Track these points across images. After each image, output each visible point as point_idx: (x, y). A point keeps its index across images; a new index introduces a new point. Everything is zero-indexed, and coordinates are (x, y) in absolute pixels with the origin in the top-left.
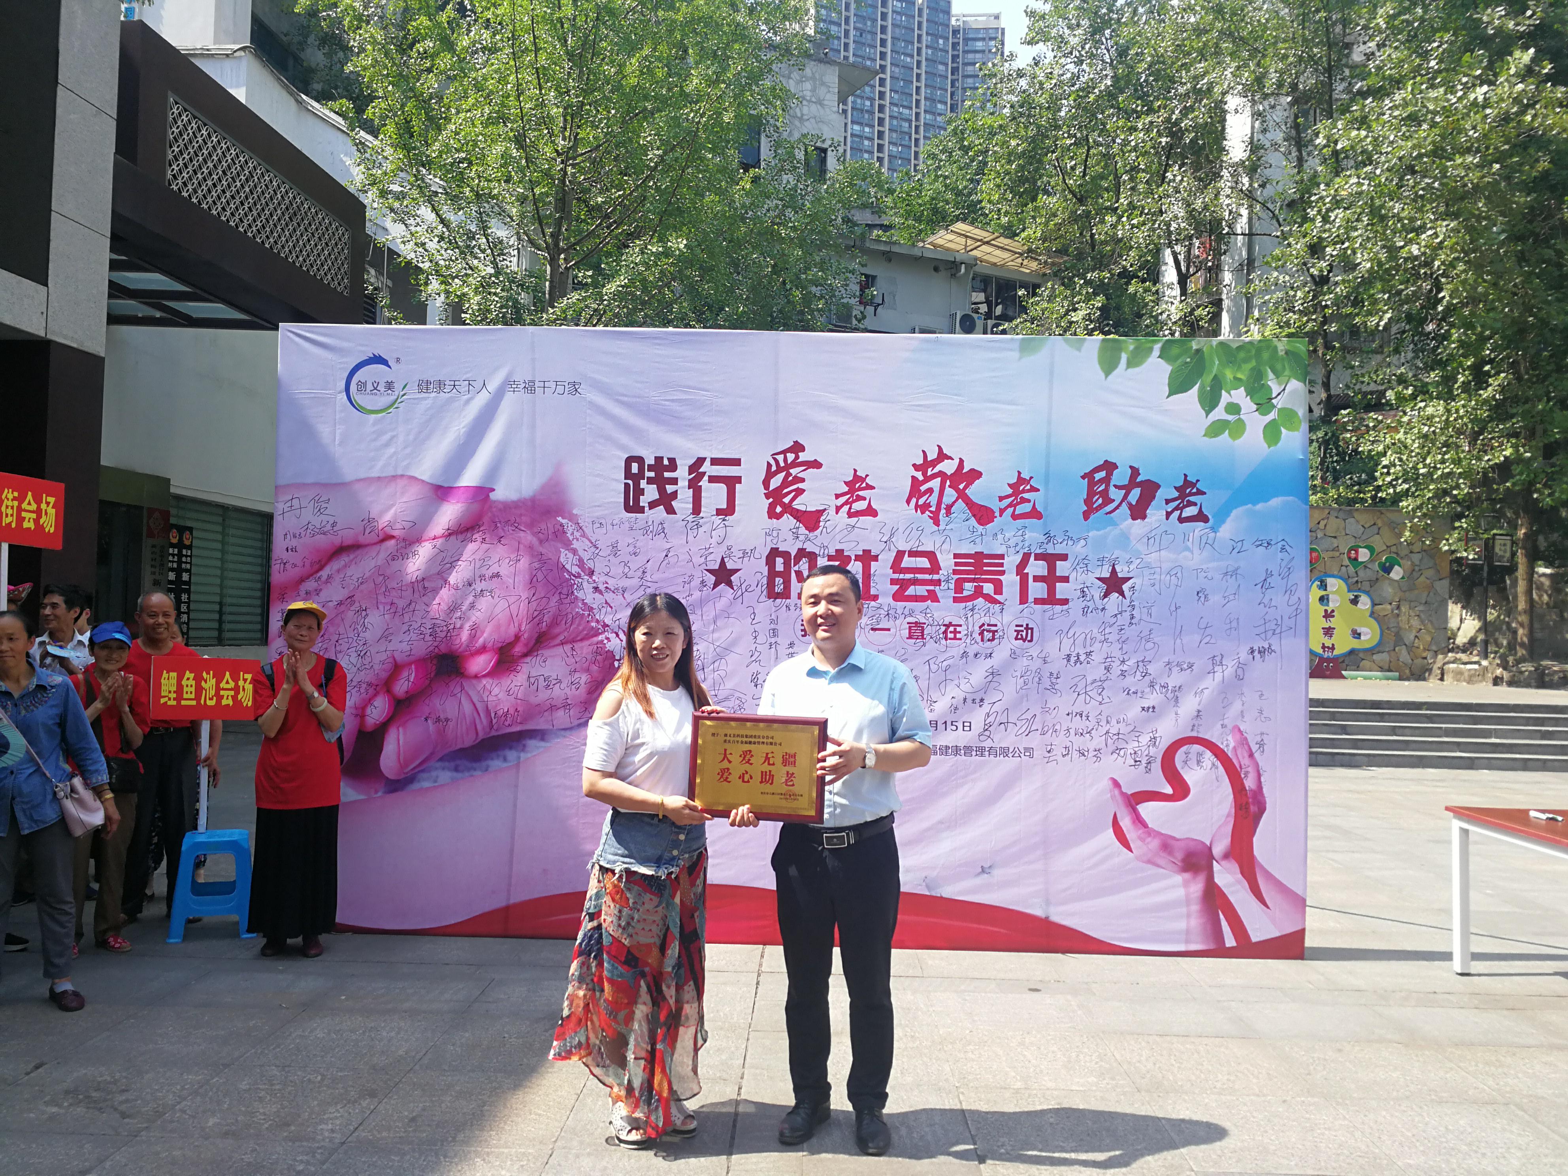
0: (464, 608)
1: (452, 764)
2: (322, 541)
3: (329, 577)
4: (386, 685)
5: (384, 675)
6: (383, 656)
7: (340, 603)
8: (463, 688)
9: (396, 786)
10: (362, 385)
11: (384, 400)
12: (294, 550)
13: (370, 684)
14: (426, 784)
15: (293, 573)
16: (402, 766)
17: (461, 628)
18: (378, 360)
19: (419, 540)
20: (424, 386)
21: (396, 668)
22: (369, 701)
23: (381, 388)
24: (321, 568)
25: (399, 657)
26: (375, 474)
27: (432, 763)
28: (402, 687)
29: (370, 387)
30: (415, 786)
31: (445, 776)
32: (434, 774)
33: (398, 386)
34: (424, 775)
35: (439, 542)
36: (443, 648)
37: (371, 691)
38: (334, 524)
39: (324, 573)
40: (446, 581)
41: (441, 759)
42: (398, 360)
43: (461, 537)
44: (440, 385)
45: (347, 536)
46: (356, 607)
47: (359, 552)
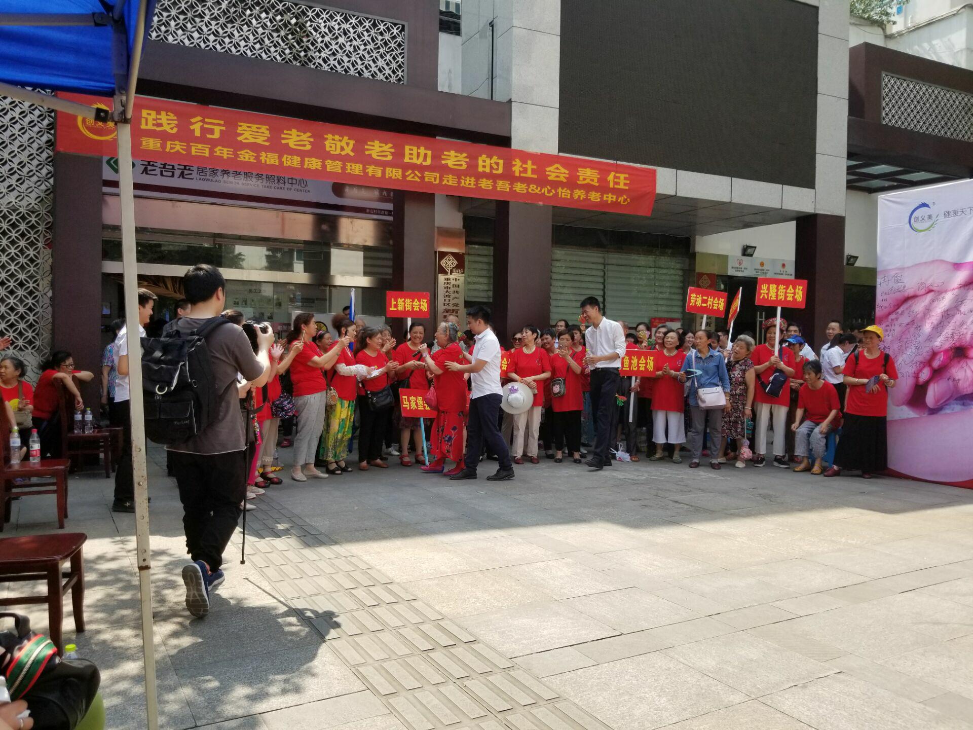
0: (968, 324)
1: (962, 402)
2: (899, 296)
3: (903, 312)
4: (928, 363)
5: (928, 358)
6: (928, 349)
7: (908, 324)
8: (967, 364)
9: (933, 411)
10: (917, 219)
11: (927, 224)
12: (885, 300)
13: (921, 362)
14: (948, 411)
15: (885, 311)
16: (937, 401)
17: (966, 333)
18: (924, 205)
19: (946, 291)
20: (947, 214)
21: (934, 354)
22: (920, 370)
23: (926, 219)
24: (899, 308)
25: (936, 349)
26: (924, 260)
27: (952, 401)
28: (936, 364)
29: (920, 219)
30: (943, 412)
31: (958, 408)
32: (952, 406)
33: (934, 217)
34: (948, 407)
35: (956, 292)
36: (958, 344)
37: (922, 365)
38: (904, 287)
39: (900, 311)
40: (959, 310)
41: (956, 399)
42: (934, 204)
43: (967, 288)
44: (956, 212)
45: (910, 292)
46: (915, 326)
47: (917, 299)
